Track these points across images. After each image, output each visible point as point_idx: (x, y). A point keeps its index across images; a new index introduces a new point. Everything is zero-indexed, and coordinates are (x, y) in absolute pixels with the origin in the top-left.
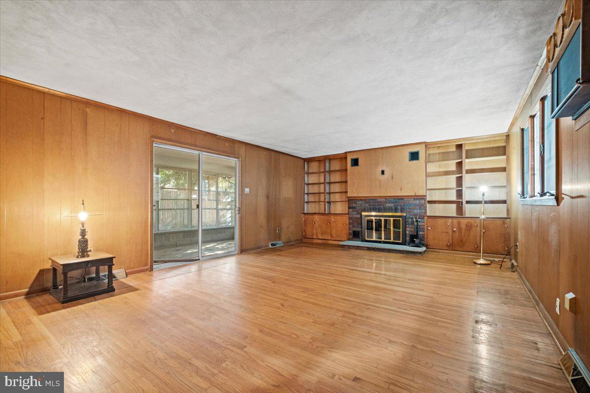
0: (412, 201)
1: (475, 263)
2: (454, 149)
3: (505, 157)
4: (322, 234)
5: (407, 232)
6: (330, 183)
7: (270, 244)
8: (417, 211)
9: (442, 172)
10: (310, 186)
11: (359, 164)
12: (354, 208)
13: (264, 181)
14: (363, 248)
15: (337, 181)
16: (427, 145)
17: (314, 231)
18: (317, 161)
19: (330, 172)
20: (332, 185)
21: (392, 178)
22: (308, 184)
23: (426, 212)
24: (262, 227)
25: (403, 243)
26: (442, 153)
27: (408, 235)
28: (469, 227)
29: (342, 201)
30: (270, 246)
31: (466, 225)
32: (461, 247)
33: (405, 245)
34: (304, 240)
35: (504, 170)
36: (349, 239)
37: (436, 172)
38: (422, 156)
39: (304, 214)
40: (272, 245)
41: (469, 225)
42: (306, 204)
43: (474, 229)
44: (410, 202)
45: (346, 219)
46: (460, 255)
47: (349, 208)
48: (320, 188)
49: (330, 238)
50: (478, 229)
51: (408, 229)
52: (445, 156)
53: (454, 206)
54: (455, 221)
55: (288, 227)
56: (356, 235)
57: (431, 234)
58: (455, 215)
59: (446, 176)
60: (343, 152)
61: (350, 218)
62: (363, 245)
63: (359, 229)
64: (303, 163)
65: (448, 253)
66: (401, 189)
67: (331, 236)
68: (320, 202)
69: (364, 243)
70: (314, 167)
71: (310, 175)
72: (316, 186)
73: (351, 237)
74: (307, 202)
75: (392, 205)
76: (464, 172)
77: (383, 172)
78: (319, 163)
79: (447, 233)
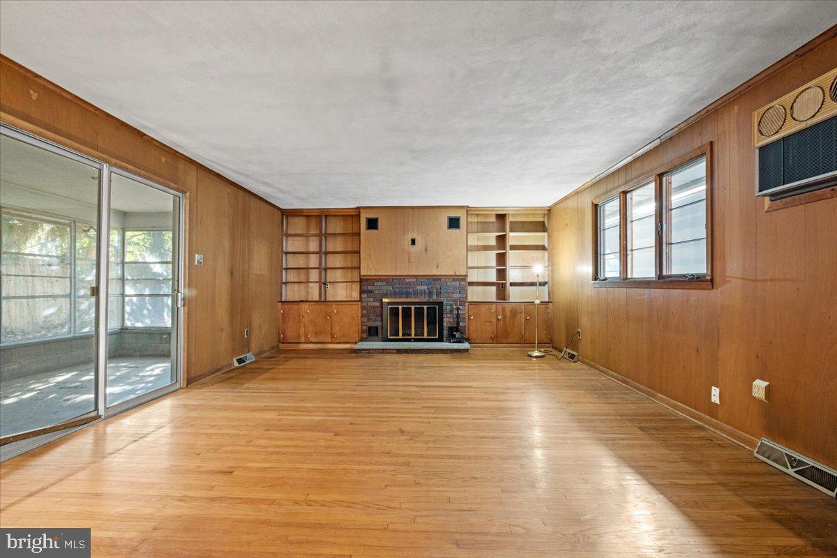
0: (450, 283)
1: (531, 356)
2: (493, 219)
3: (546, 234)
4: (316, 333)
5: (445, 324)
6: (326, 253)
7: (235, 360)
8: (456, 296)
9: (480, 246)
10: (289, 256)
11: (379, 227)
12: (371, 292)
13: (226, 243)
14: (388, 351)
15: (339, 250)
16: (468, 209)
17: (302, 331)
18: (304, 216)
19: (327, 235)
20: (330, 257)
21: (426, 250)
22: (287, 253)
23: (466, 296)
24: (222, 329)
25: (440, 339)
26: (481, 222)
27: (445, 328)
28: (514, 313)
29: (347, 282)
30: (236, 364)
31: (511, 312)
32: (506, 338)
33: (442, 341)
34: (282, 346)
35: (543, 248)
36: (362, 340)
37: (475, 246)
38: (463, 223)
39: (282, 302)
40: (240, 361)
41: (514, 311)
42: (284, 286)
43: (518, 316)
44: (448, 283)
45: (356, 310)
46: (504, 349)
47: (362, 292)
48: (308, 259)
49: (330, 340)
50: (523, 315)
51: (445, 320)
52: (484, 227)
53: (494, 289)
54: (499, 307)
55: (261, 328)
56: (372, 333)
57: (473, 326)
58: (494, 299)
59: (485, 252)
60: (355, 206)
61: (363, 308)
62: (391, 347)
63: (378, 324)
64: (280, 216)
65: (491, 347)
66: (438, 266)
67: (332, 336)
68: (308, 282)
69: (385, 343)
70: (298, 225)
71: (289, 238)
72: (301, 257)
73: (365, 335)
74: (286, 283)
75: (425, 287)
76: (508, 248)
77: (413, 242)
78: (307, 220)
79: (491, 322)
